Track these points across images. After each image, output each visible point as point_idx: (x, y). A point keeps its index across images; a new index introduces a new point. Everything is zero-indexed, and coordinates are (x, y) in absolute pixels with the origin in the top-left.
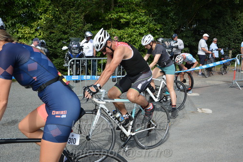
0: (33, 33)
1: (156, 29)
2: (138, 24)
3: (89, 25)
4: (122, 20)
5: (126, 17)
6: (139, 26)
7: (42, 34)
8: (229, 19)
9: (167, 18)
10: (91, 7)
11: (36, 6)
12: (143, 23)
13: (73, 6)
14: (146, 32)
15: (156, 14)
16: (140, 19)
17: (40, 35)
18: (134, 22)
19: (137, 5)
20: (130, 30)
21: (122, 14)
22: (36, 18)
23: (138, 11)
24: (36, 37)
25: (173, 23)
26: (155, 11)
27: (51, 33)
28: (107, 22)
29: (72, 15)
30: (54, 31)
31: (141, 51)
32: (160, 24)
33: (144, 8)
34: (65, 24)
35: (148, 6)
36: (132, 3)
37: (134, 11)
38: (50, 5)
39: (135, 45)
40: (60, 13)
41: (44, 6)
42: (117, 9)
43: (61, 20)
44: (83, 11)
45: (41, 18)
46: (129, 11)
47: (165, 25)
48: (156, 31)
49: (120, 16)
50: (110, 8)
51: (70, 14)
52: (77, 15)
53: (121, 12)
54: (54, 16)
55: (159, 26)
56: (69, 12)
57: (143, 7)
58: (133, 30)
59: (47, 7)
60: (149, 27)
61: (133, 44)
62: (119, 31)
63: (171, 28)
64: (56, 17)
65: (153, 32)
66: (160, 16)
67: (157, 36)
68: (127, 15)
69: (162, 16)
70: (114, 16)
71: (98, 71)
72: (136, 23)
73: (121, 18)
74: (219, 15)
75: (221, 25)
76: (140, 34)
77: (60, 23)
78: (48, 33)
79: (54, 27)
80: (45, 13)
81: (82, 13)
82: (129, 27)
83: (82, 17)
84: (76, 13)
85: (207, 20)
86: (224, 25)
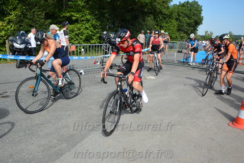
0: (6, 26)
1: (97, 25)
3: (50, 21)
4: (73, 18)
5: (76, 16)
6: (85, 22)
7: (13, 27)
8: (141, 20)
9: (104, 17)
10: (49, 7)
11: (6, 4)
12: (88, 21)
13: (36, 5)
14: (90, 27)
15: (97, 15)
16: (86, 17)
17: (11, 27)
19: (83, 8)
20: (79, 26)
21: (73, 13)
22: (7, 14)
23: (84, 12)
24: (8, 29)
25: (108, 21)
26: (97, 12)
27: (20, 26)
28: (61, 18)
29: (36, 13)
30: (22, 25)
33: (88, 9)
34: (31, 19)
35: (90, 8)
36: (79, 5)
37: (80, 12)
38: (18, 4)
40: (27, 11)
41: (13, 5)
42: (69, 10)
43: (28, 16)
44: (44, 10)
45: (12, 14)
46: (78, 11)
48: (97, 27)
49: (71, 14)
50: (62, 8)
51: (34, 12)
52: (39, 13)
53: (72, 12)
54: (22, 13)
55: (99, 23)
56: (34, 10)
58: (80, 25)
59: (16, 6)
60: (92, 23)
62: (71, 26)
64: (24, 14)
65: (95, 27)
67: (97, 30)
68: (77, 14)
69: (100, 16)
70: (68, 14)
72: (83, 20)
73: (72, 16)
74: (135, 18)
75: (137, 24)
76: (86, 28)
77: (27, 18)
78: (18, 26)
79: (23, 21)
80: (15, 10)
81: (43, 11)
82: (78, 23)
83: (43, 14)
84: (39, 11)
85: (128, 20)
86: (139, 24)
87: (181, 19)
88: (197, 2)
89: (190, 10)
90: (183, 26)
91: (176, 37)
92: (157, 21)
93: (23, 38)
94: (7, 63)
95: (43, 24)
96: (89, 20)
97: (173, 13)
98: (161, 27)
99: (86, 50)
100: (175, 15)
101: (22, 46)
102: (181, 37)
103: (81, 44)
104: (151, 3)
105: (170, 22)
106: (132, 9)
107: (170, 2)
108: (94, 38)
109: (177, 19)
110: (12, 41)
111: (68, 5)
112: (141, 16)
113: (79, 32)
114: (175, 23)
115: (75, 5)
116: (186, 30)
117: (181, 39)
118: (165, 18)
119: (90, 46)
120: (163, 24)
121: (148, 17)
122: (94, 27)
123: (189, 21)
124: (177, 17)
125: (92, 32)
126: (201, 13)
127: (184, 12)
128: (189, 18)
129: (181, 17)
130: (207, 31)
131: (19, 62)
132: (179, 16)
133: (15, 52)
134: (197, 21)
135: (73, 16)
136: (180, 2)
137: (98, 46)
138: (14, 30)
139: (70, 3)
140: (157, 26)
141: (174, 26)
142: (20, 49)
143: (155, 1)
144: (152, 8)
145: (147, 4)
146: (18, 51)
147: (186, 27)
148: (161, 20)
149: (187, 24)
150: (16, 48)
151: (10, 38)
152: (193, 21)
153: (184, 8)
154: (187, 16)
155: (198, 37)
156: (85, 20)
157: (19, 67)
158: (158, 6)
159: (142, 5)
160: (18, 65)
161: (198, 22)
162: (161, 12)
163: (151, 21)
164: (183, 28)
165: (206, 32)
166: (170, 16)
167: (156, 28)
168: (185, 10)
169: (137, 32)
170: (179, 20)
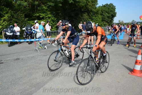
0: (2, 23)
1: (55, 20)
3: (27, 19)
4: (41, 17)
5: (42, 15)
9: (59, 15)
10: (27, 11)
11: (2, 10)
12: (49, 18)
13: (19, 10)
16: (48, 16)
17: (5, 23)
19: (46, 10)
21: (41, 14)
22: (2, 16)
23: (47, 13)
24: (3, 24)
25: (61, 18)
26: (54, 13)
27: (11, 22)
28: (34, 17)
29: (19, 14)
33: (49, 11)
34: (17, 18)
35: (50, 10)
36: (44, 9)
37: (45, 13)
38: (9, 10)
40: (14, 14)
41: (6, 11)
42: (38, 12)
43: (14, 17)
45: (5, 16)
46: (44, 13)
49: (40, 15)
50: (34, 11)
51: (18, 14)
52: (21, 15)
54: (11, 15)
55: (56, 19)
56: (18, 13)
58: (45, 20)
60: (52, 19)
64: (12, 15)
66: (56, 15)
67: (55, 23)
70: (38, 15)
72: (46, 18)
74: (77, 15)
75: (78, 18)
77: (14, 18)
78: (9, 22)
79: (12, 20)
80: (7, 14)
81: (23, 14)
82: (44, 19)
83: (24, 15)
84: (21, 14)
85: (73, 16)
87: (104, 14)
88: (112, 4)
89: (109, 9)
91: (102, 25)
92: (89, 16)
93: (12, 29)
94: (3, 44)
95: (24, 21)
97: (98, 11)
98: (92, 19)
100: (100, 12)
101: (11, 34)
102: (104, 24)
104: (85, 6)
105: (97, 16)
106: (75, 10)
107: (97, 5)
108: (54, 27)
109: (101, 14)
110: (6, 31)
111: (37, 9)
112: (80, 13)
114: (100, 16)
115: (42, 9)
116: (107, 20)
117: (104, 26)
118: (94, 14)
120: (94, 18)
121: (84, 14)
122: (53, 21)
123: (108, 15)
124: (101, 13)
125: (52, 24)
126: (115, 10)
128: (108, 13)
129: (103, 13)
130: (120, 21)
131: (9, 43)
132: (102, 12)
133: (7, 37)
134: (113, 15)
136: (103, 5)
137: (56, 32)
138: (7, 25)
139: (38, 8)
140: (90, 19)
141: (100, 19)
142: (10, 36)
143: (88, 5)
144: (86, 9)
145: (83, 6)
146: (9, 37)
148: (92, 15)
149: (107, 17)
150: (8, 35)
151: (4, 30)
152: (111, 15)
153: (105, 8)
154: (107, 12)
156: (48, 17)
157: (10, 46)
158: (90, 7)
159: (80, 7)
160: (9, 45)
161: (114, 15)
162: (91, 11)
163: (86, 16)
164: (105, 19)
165: (119, 21)
166: (97, 13)
167: (89, 20)
168: (106, 9)
169: (78, 22)
170: (102, 15)
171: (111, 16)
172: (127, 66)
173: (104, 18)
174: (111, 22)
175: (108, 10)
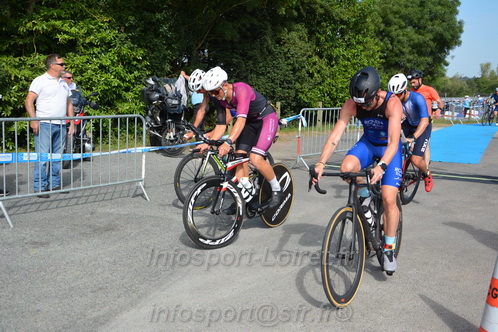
1: (135, 59)
2: (97, 46)
4: (58, 36)
5: (69, 30)
6: (99, 50)
8: (270, 42)
9: (157, 36)
12: (107, 45)
14: (113, 64)
16: (99, 36)
18: (87, 41)
19: (90, 6)
20: (79, 60)
21: (58, 23)
23: (94, 19)
25: (169, 47)
26: (131, 18)
31: (104, 105)
32: (141, 47)
33: (106, 12)
35: (114, 8)
37: (83, 18)
39: (91, 90)
42: (46, 12)
46: (77, 17)
47: (153, 51)
48: (135, 63)
49: (53, 26)
53: (59, 18)
55: (140, 53)
57: (105, 10)
58: (84, 58)
60: (119, 53)
61: (87, 89)
63: (165, 57)
65: (129, 63)
66: (142, 31)
67: (136, 73)
68: (71, 27)
69: (145, 31)
70: (42, 26)
71: (7, 148)
72: (91, 45)
74: (253, 35)
75: (258, 54)
76: (102, 67)
82: (76, 52)
85: (232, 42)
86: (262, 53)
87: (394, 34)
89: (422, 5)
90: (402, 53)
92: (318, 42)
96: (109, 43)
97: (365, 17)
98: (330, 58)
99: (105, 133)
100: (373, 22)
103: (87, 114)
105: (359, 43)
108: (129, 95)
109: (381, 34)
112: (270, 30)
113: (79, 78)
114: (374, 45)
116: (408, 65)
118: (343, 32)
119: (115, 121)
120: (336, 52)
121: (290, 30)
122: (127, 63)
123: (417, 38)
124: (382, 26)
125: (123, 80)
126: (454, 12)
127: (404, 11)
128: (419, 28)
129: (393, 28)
130: (488, 65)
132: (388, 23)
134: (441, 35)
135: (60, 32)
140: (321, 57)
141: (372, 56)
144: (303, 3)
147: (409, 56)
148: (329, 39)
149: (414, 46)
152: (430, 36)
154: (411, 23)
155: (459, 85)
156: (97, 42)
161: (447, 40)
162: (328, 16)
163: (300, 43)
164: (402, 60)
165: (485, 67)
166: (358, 27)
167: (315, 64)
168: (406, 6)
169: (258, 74)
170: (388, 35)
171: (434, 40)
172: (457, 308)
173: (396, 55)
174: (431, 74)
175: (417, 9)
